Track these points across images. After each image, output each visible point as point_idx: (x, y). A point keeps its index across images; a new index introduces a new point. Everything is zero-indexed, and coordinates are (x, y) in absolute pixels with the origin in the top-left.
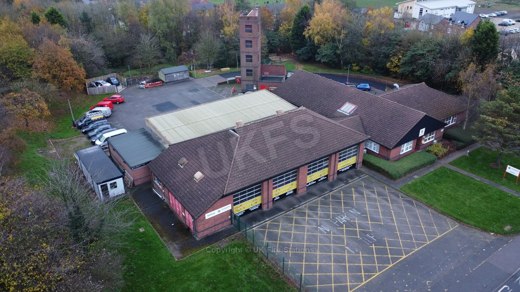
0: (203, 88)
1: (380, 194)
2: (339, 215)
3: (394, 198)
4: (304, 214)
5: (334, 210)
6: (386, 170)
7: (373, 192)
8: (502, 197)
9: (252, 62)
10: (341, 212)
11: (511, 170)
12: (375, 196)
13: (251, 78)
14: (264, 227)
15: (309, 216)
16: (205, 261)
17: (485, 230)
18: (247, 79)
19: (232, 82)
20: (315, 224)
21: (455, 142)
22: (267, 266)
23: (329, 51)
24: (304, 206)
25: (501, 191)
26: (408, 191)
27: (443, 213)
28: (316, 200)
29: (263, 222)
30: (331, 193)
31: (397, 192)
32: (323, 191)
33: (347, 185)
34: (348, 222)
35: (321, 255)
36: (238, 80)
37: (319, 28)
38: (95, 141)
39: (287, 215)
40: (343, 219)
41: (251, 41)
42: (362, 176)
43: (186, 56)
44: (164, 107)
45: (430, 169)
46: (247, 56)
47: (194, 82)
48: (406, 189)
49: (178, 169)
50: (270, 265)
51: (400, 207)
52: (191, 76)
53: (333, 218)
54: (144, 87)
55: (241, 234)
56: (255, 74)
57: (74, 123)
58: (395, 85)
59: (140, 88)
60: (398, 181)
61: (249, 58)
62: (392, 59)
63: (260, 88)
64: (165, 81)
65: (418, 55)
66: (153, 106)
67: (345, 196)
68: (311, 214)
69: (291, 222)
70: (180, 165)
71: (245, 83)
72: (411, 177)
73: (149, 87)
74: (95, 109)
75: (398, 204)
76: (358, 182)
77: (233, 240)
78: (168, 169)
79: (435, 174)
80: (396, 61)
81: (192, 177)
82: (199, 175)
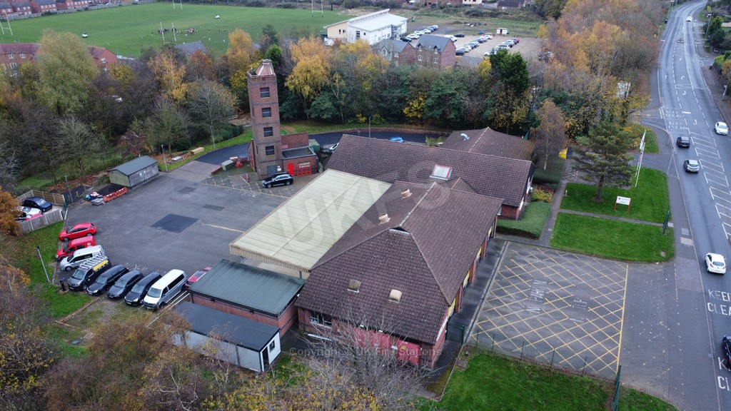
0: (196, 184)
1: (541, 258)
2: (530, 291)
3: (555, 257)
4: (498, 303)
5: (522, 287)
6: (526, 230)
7: (532, 257)
8: (633, 228)
9: (272, 135)
10: (529, 288)
11: (621, 200)
12: (538, 261)
13: (273, 157)
14: (478, 330)
15: (506, 302)
16: (467, 388)
17: (650, 262)
18: (268, 159)
19: (230, 167)
20: (520, 308)
21: (548, 184)
22: (529, 367)
23: (328, 103)
24: (488, 292)
25: (625, 223)
26: (560, 246)
27: (606, 258)
28: (492, 284)
29: (470, 325)
30: (498, 271)
31: (552, 251)
32: (489, 271)
33: (502, 258)
34: (545, 294)
35: (559, 335)
36: (238, 163)
37: (309, 75)
38: (139, 300)
39: (484, 309)
40: (538, 293)
41: (270, 108)
42: (505, 244)
43: (129, 140)
44: (173, 223)
45: (553, 218)
46: (265, 129)
47: (172, 178)
48: (555, 244)
49: (354, 296)
50: (530, 364)
51: (569, 264)
52: (160, 170)
53: (529, 296)
54: (103, 202)
55: (467, 346)
56: (277, 151)
57: (62, 285)
58: (462, 135)
59: (94, 205)
60: (541, 239)
61: (269, 131)
62: (411, 103)
63: (286, 168)
64: (128, 185)
65: (446, 95)
66: (153, 226)
67: (513, 270)
68: (505, 299)
69: (497, 315)
70: (353, 289)
71: (265, 165)
72: (547, 231)
73: (108, 200)
74: (78, 253)
75: (565, 261)
76: (508, 251)
77: (467, 355)
78: (338, 301)
79: (561, 222)
80: (416, 105)
81: (385, 299)
82: (396, 294)
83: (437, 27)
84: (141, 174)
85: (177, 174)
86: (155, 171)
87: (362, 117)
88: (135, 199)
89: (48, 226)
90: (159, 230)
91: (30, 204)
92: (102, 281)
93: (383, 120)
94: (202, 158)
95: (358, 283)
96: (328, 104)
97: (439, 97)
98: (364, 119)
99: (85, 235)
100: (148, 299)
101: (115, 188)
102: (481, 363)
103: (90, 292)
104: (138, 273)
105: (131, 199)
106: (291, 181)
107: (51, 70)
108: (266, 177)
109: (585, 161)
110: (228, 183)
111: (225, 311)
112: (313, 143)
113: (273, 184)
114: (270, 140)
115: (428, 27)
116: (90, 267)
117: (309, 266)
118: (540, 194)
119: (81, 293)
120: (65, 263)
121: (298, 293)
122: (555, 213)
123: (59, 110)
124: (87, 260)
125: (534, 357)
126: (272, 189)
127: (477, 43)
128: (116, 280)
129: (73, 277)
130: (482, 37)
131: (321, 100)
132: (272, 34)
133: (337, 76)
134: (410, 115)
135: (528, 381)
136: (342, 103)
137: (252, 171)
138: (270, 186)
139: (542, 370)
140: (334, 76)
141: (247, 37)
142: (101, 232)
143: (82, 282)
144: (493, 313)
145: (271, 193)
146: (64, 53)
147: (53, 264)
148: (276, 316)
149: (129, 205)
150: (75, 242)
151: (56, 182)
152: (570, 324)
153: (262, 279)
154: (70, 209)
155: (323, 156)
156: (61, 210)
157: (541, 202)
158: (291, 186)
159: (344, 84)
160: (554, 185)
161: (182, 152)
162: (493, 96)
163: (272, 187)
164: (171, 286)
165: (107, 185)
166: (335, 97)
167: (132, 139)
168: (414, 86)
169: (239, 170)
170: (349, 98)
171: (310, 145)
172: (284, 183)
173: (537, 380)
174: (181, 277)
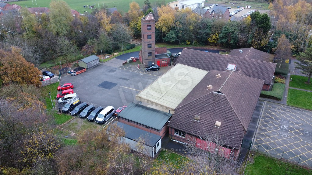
1: (284, 110)
2: (281, 126)
3: (290, 110)
4: (265, 130)
7: (278, 109)
10: (280, 124)
12: (282, 111)
14: (256, 143)
15: (269, 131)
20: (276, 134)
22: (286, 164)
24: (259, 125)
26: (292, 105)
28: (260, 121)
29: (253, 140)
30: (262, 115)
31: (289, 107)
32: (258, 115)
33: (264, 109)
34: (288, 128)
35: (299, 149)
36: (134, 60)
37: (165, 22)
38: (94, 119)
39: (258, 133)
40: (285, 127)
41: (151, 35)
42: (264, 102)
43: (87, 48)
44: (107, 85)
45: (286, 91)
46: (148, 44)
47: (105, 66)
48: (290, 104)
49: (197, 123)
50: (286, 163)
51: (298, 114)
52: (100, 62)
53: (280, 128)
54: (76, 75)
55: (252, 151)
56: (153, 55)
57: (60, 110)
58: (240, 50)
59: (72, 75)
60: (282, 100)
61: (150, 45)
62: (212, 36)
63: (156, 63)
64: (87, 68)
65: (230, 32)
66: (98, 86)
67: (270, 115)
68: (268, 129)
69: (265, 137)
70: (197, 120)
71: (147, 61)
72: (284, 97)
73: (78, 73)
74: (66, 96)
75: (296, 112)
76: (266, 106)
77: (253, 156)
78: (189, 125)
79: (291, 93)
80: (214, 37)
81: (213, 126)
82: (218, 123)
83: (218, 4)
84: (92, 63)
85: (107, 64)
86: (98, 62)
87: (189, 42)
88: (90, 74)
89: (53, 84)
90: (101, 88)
91: (45, 74)
92: (77, 109)
93: (198, 43)
94: (118, 57)
95: (199, 117)
96: (174, 35)
97: (226, 33)
98: (189, 43)
99: (69, 88)
100: (97, 119)
101: (81, 68)
102: (260, 160)
103: (72, 114)
104: (93, 106)
105: (88, 74)
106: (159, 69)
107: (55, 17)
108: (147, 66)
109: (302, 64)
110: (130, 68)
111: (134, 126)
112: (168, 52)
113: (151, 70)
114: (150, 50)
115: (214, 4)
116: (72, 103)
117: (174, 108)
118: (279, 79)
119: (68, 114)
120: (60, 100)
121: (168, 120)
122: (287, 89)
123: (58, 34)
124: (71, 99)
125: (288, 159)
126: (150, 72)
127: (237, 11)
128: (83, 109)
129: (64, 107)
130: (239, 9)
131: (170, 34)
132: (149, 4)
133: (178, 23)
134: (211, 41)
135: (286, 171)
136: (180, 35)
137: (140, 63)
138: (149, 70)
139: (293, 166)
140: (177, 23)
141: (137, 5)
142: (75, 88)
143: (68, 109)
144: (263, 135)
145: (150, 74)
146: (61, 9)
147: (55, 101)
148: (159, 131)
149: (87, 76)
150: (65, 91)
151: (55, 65)
152: (304, 144)
153: (151, 113)
154: (62, 77)
155: (172, 58)
156: (58, 77)
157: (280, 83)
158: (158, 71)
159: (182, 26)
160: (285, 75)
161: (109, 55)
162: (252, 33)
163: (150, 71)
164: (108, 113)
165: (77, 67)
166: (177, 32)
167: (88, 48)
168: (214, 28)
169: (134, 63)
170: (183, 33)
171: (167, 53)
172: (155, 69)
173: (291, 171)
174: (113, 110)
